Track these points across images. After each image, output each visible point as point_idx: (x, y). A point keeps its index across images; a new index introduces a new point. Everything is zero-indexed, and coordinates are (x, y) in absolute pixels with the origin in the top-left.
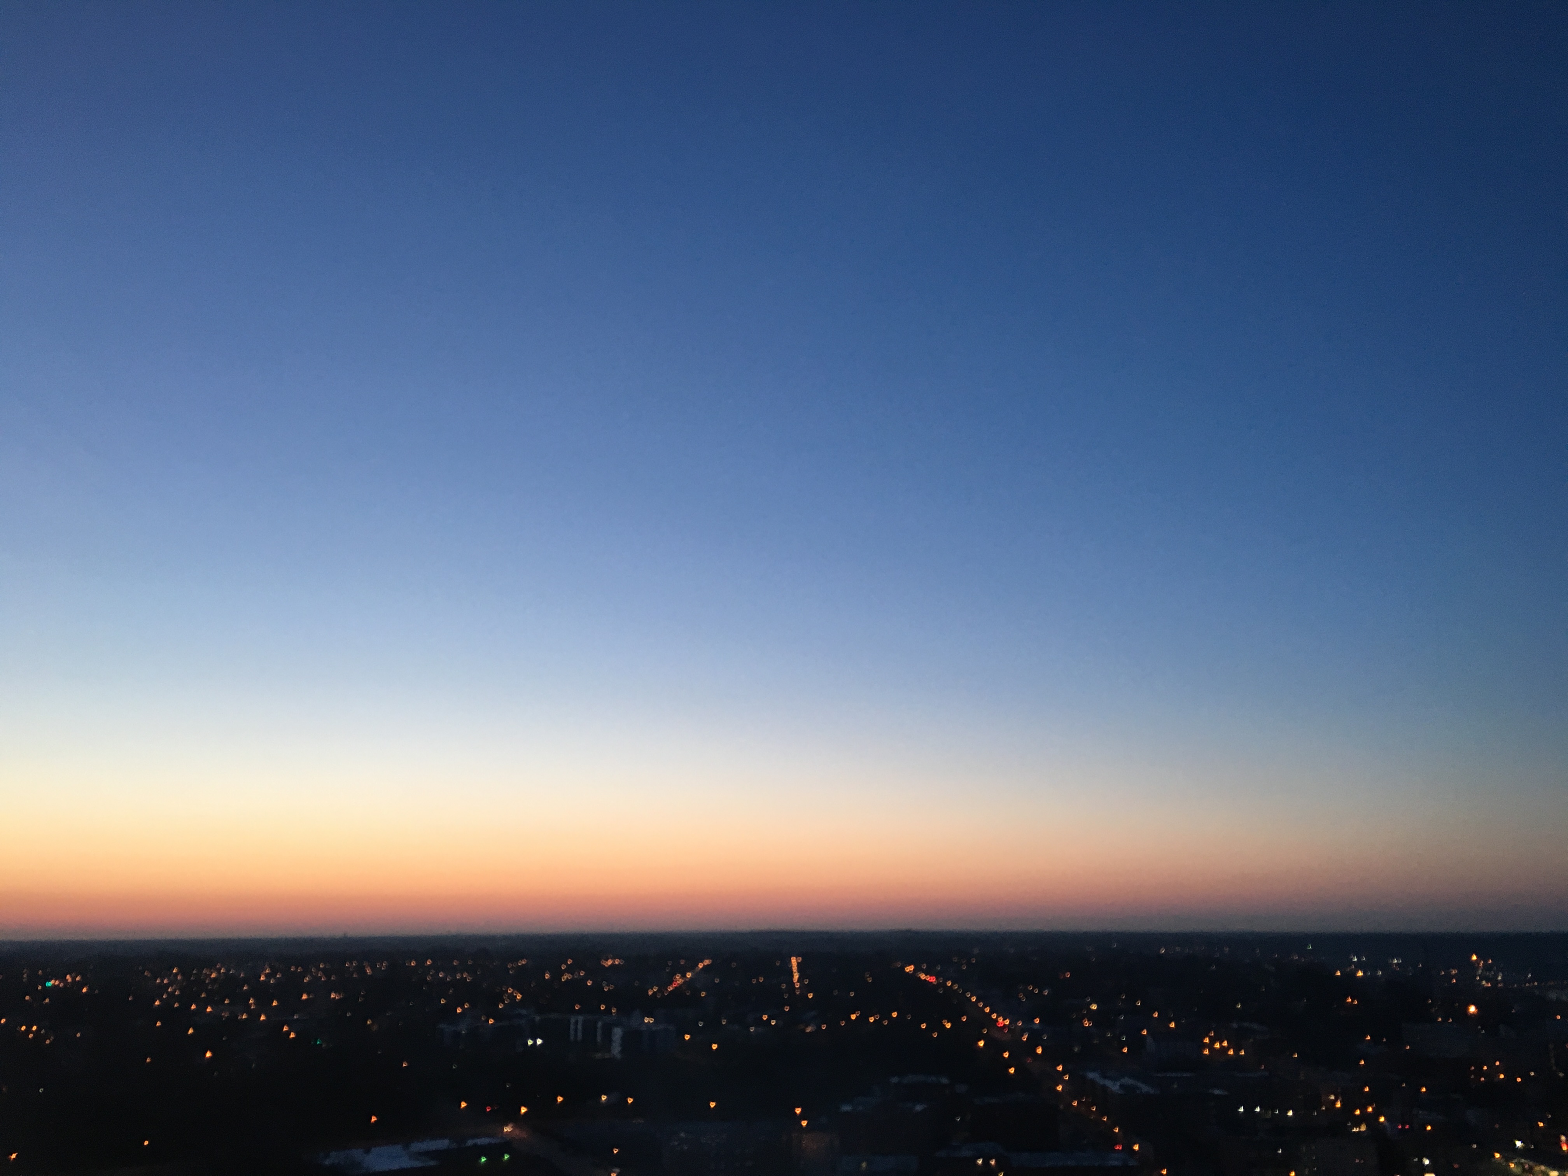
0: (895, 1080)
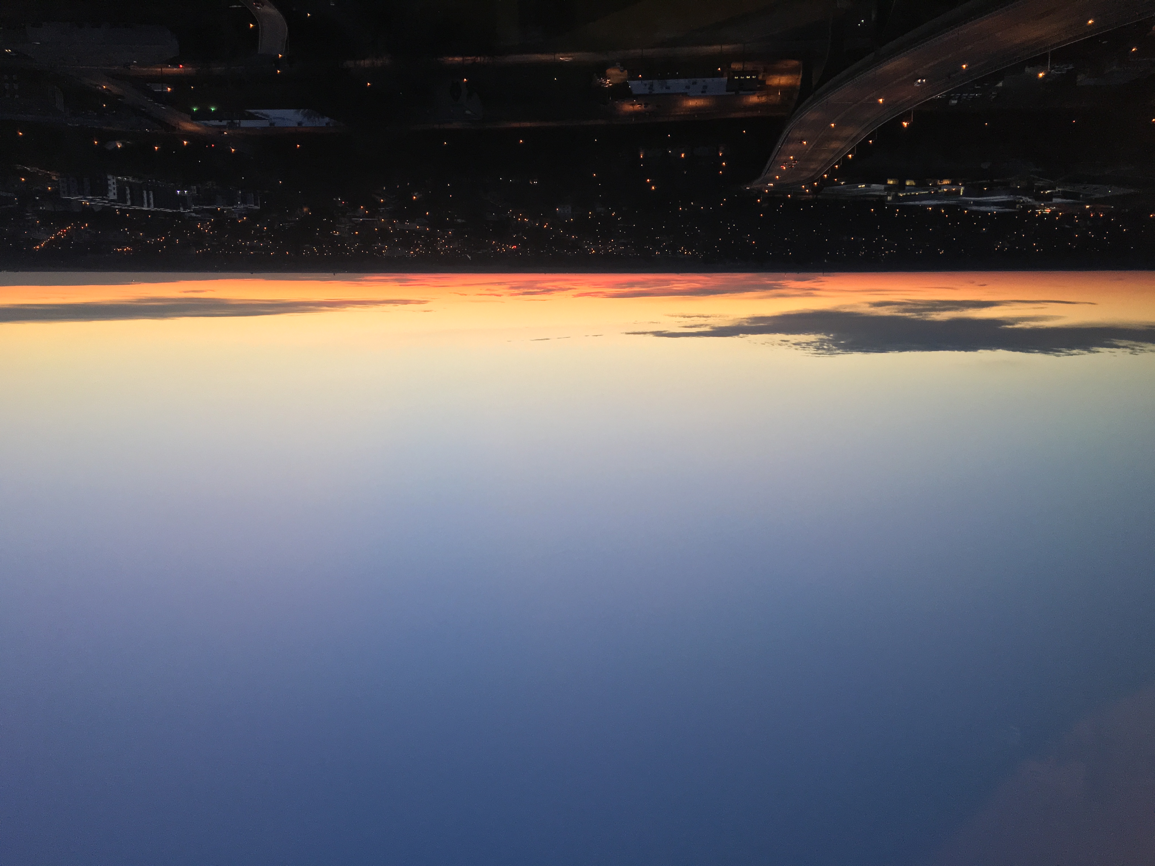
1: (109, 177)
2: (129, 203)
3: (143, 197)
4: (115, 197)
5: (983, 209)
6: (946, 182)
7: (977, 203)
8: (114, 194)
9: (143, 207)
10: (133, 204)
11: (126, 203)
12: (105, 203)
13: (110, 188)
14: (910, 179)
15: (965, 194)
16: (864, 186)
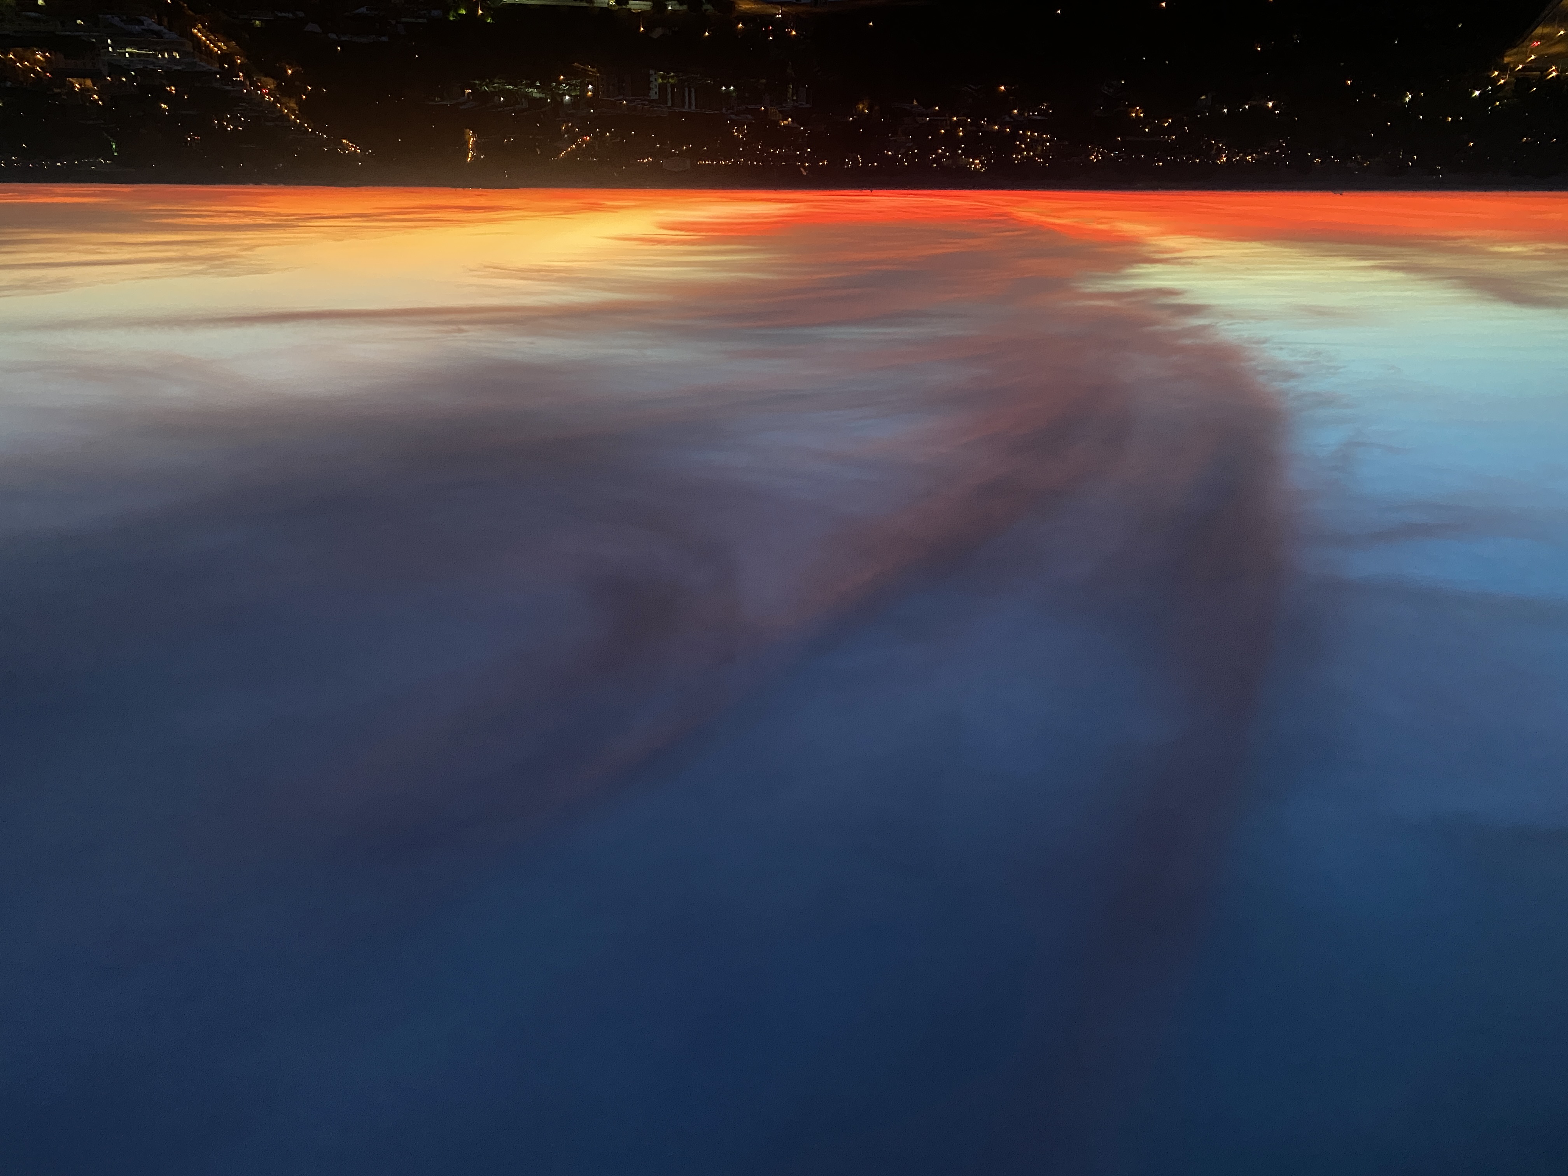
0: (384, 39)
1: (652, 72)
2: (669, 104)
3: (684, 96)
4: (657, 97)
8: (656, 93)
9: (683, 106)
10: (673, 105)
11: (667, 104)
12: (644, 105)
13: (651, 86)
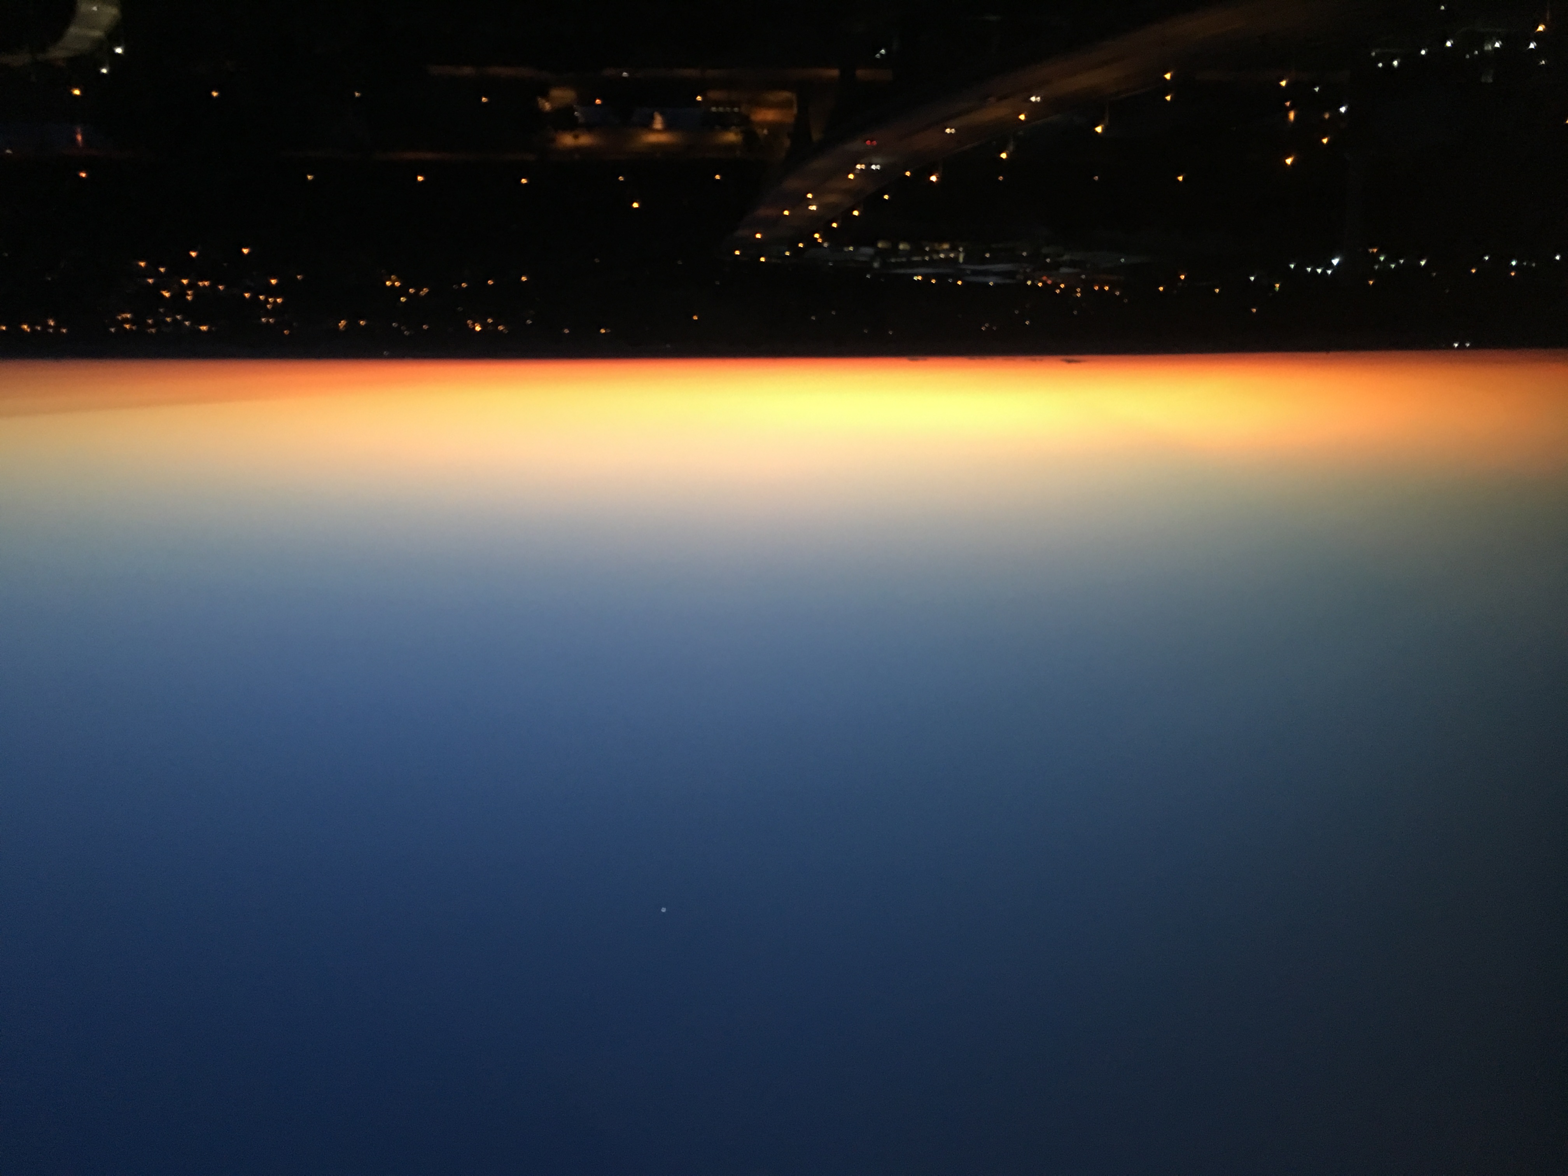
5: (981, 279)
6: (946, 246)
7: (975, 273)
14: (904, 240)
15: (966, 261)
16: (851, 249)
